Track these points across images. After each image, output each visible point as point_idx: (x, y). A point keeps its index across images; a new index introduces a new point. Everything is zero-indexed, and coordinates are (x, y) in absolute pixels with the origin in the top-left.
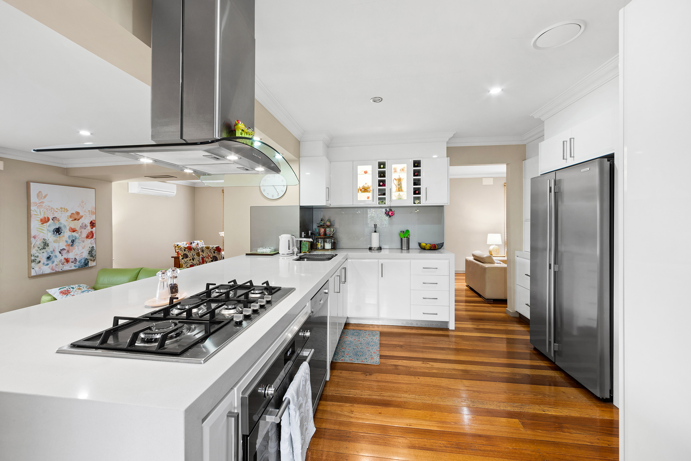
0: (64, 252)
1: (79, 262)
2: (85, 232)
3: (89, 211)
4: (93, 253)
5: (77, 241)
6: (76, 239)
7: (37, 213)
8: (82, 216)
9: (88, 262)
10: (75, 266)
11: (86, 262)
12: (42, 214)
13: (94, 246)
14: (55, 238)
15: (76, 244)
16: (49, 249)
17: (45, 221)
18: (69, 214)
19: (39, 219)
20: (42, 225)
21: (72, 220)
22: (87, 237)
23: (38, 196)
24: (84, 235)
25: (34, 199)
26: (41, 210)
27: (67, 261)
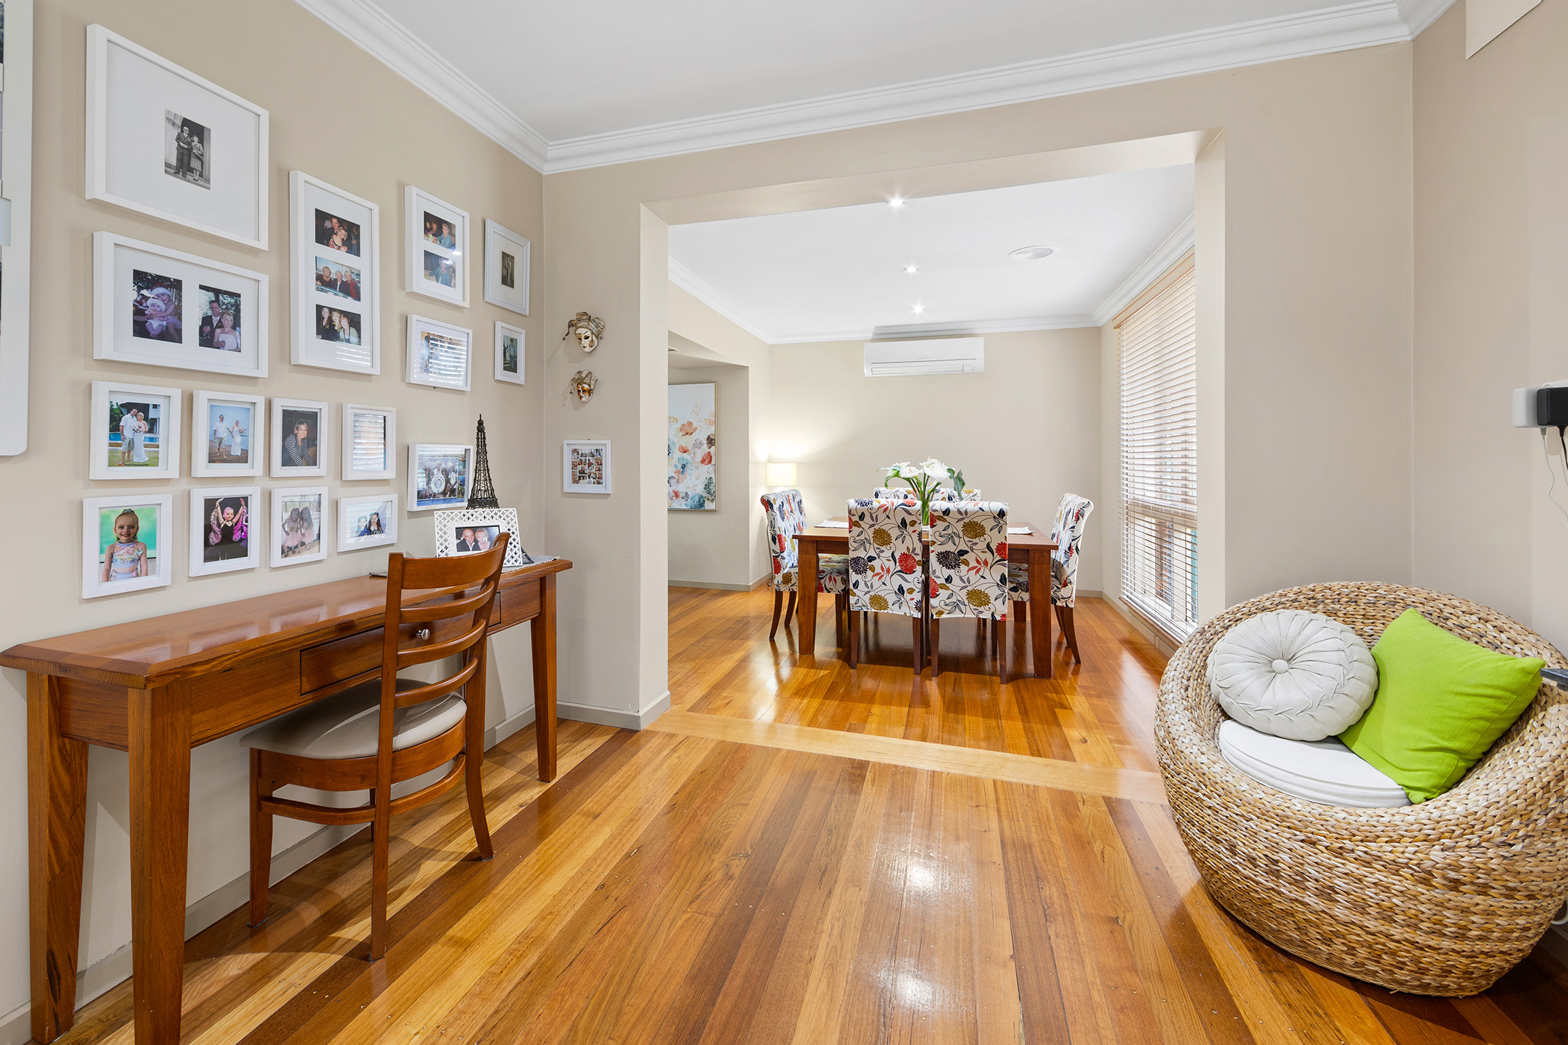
0: (673, 481)
1: (691, 499)
2: (700, 454)
3: (706, 419)
4: (711, 488)
5: (688, 466)
6: (687, 463)
8: (697, 428)
9: (704, 501)
10: (686, 505)
11: (702, 501)
13: (713, 477)
15: (687, 470)
18: (679, 425)
21: (683, 435)
22: (703, 461)
24: (699, 459)
27: (676, 494)
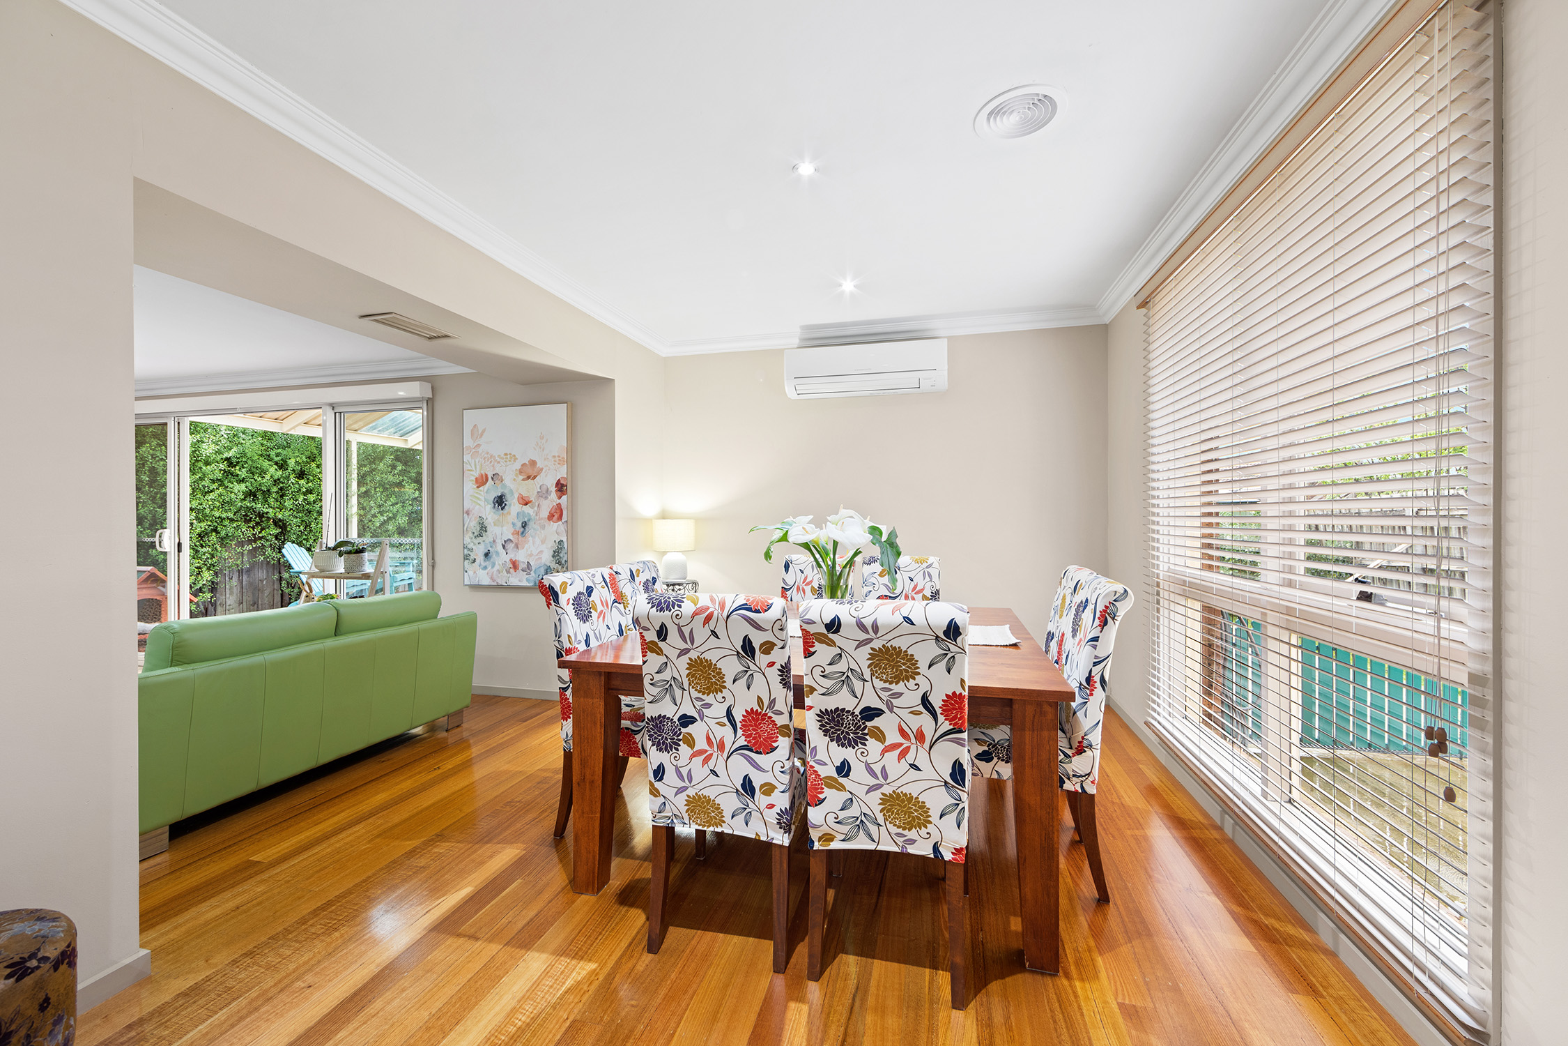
0: (510, 546)
1: (535, 571)
2: (547, 506)
3: (554, 457)
4: (561, 555)
5: (531, 525)
6: (529, 520)
7: (473, 468)
8: (542, 469)
10: (528, 580)
12: (478, 467)
13: (565, 540)
14: (496, 517)
15: (530, 530)
16: (488, 537)
17: (481, 481)
18: (518, 466)
19: (474, 478)
20: (477, 490)
21: (523, 480)
22: (551, 517)
23: (472, 435)
24: (545, 513)
25: (468, 441)
26: (477, 461)
27: (515, 565)
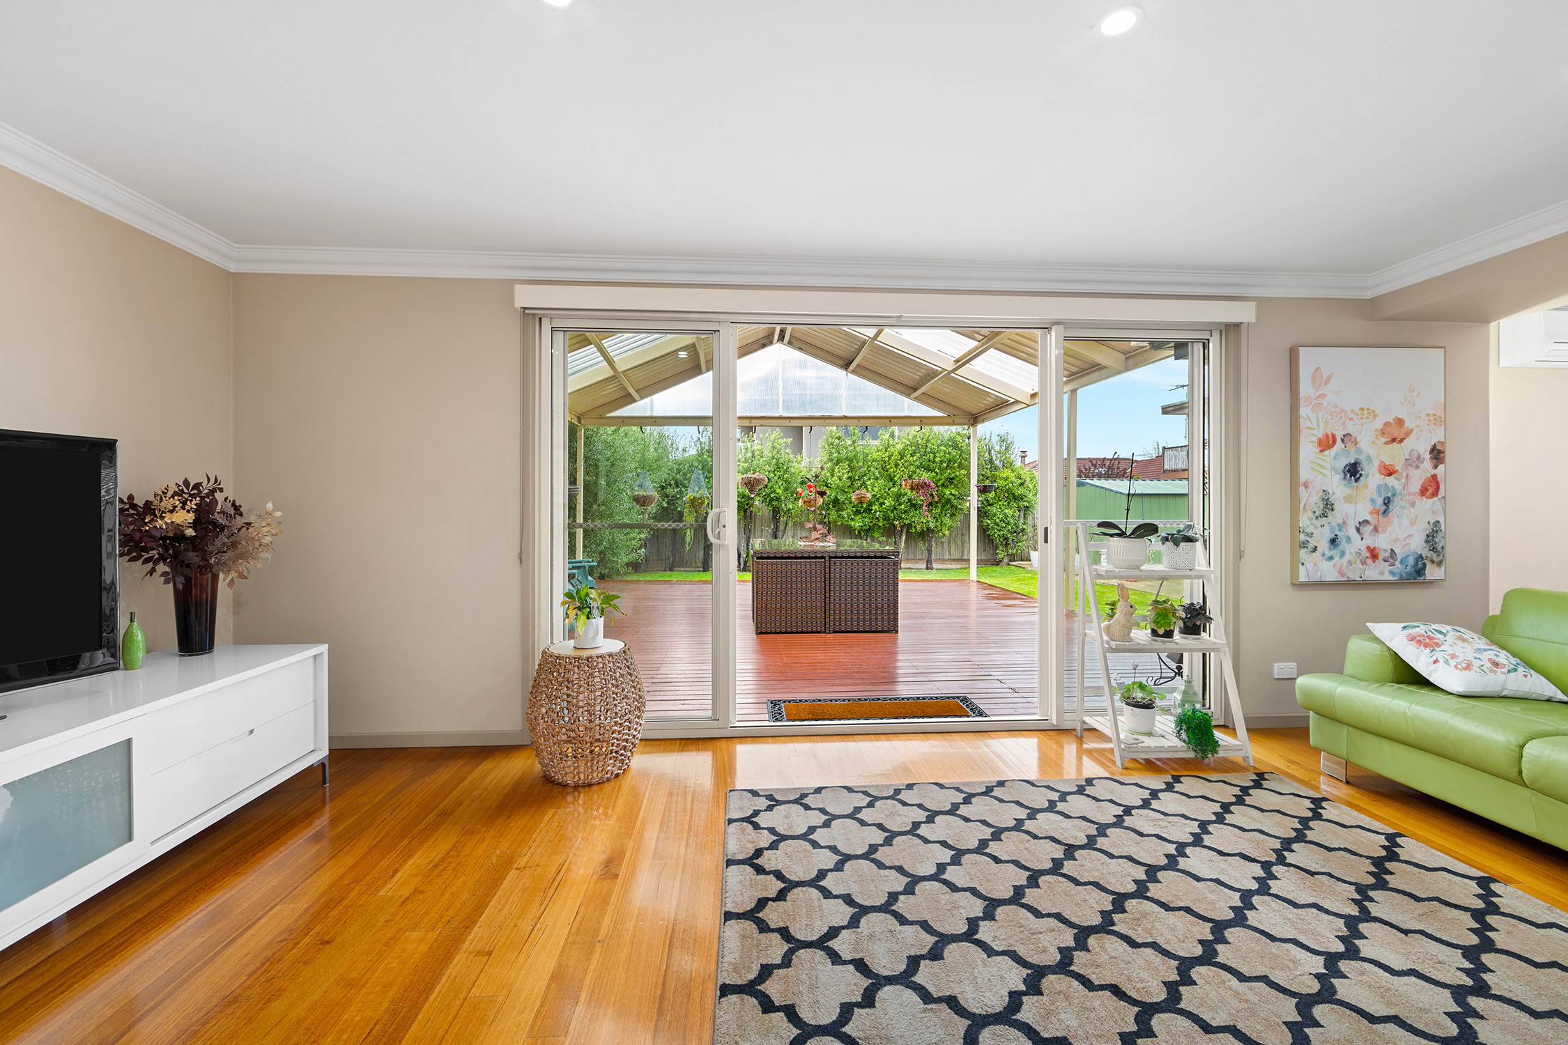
0: (1367, 530)
1: (1401, 562)
2: (1417, 478)
3: (1428, 415)
5: (1396, 501)
6: (1394, 495)
7: (1313, 425)
8: (1411, 431)
9: (1425, 565)
10: (1392, 573)
11: (1420, 565)
12: (1322, 425)
13: (1441, 520)
14: (1347, 491)
15: (1395, 509)
16: (1335, 518)
17: (1327, 443)
18: (1378, 424)
19: (1315, 439)
20: (1320, 455)
22: (1423, 492)
23: (1313, 381)
24: (1416, 486)
25: (1305, 388)
26: (1320, 416)
27: (1373, 554)
